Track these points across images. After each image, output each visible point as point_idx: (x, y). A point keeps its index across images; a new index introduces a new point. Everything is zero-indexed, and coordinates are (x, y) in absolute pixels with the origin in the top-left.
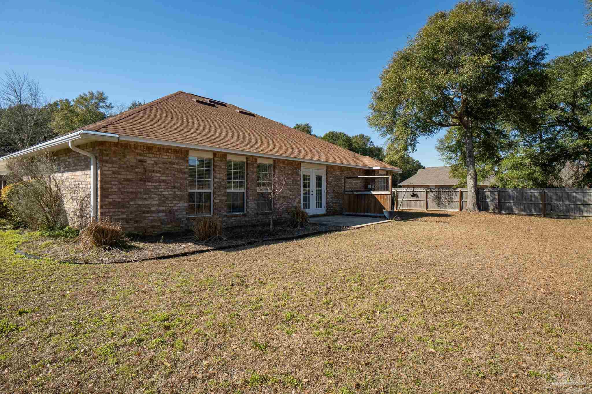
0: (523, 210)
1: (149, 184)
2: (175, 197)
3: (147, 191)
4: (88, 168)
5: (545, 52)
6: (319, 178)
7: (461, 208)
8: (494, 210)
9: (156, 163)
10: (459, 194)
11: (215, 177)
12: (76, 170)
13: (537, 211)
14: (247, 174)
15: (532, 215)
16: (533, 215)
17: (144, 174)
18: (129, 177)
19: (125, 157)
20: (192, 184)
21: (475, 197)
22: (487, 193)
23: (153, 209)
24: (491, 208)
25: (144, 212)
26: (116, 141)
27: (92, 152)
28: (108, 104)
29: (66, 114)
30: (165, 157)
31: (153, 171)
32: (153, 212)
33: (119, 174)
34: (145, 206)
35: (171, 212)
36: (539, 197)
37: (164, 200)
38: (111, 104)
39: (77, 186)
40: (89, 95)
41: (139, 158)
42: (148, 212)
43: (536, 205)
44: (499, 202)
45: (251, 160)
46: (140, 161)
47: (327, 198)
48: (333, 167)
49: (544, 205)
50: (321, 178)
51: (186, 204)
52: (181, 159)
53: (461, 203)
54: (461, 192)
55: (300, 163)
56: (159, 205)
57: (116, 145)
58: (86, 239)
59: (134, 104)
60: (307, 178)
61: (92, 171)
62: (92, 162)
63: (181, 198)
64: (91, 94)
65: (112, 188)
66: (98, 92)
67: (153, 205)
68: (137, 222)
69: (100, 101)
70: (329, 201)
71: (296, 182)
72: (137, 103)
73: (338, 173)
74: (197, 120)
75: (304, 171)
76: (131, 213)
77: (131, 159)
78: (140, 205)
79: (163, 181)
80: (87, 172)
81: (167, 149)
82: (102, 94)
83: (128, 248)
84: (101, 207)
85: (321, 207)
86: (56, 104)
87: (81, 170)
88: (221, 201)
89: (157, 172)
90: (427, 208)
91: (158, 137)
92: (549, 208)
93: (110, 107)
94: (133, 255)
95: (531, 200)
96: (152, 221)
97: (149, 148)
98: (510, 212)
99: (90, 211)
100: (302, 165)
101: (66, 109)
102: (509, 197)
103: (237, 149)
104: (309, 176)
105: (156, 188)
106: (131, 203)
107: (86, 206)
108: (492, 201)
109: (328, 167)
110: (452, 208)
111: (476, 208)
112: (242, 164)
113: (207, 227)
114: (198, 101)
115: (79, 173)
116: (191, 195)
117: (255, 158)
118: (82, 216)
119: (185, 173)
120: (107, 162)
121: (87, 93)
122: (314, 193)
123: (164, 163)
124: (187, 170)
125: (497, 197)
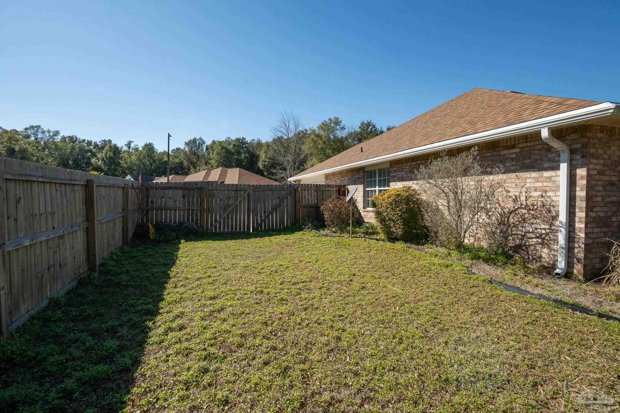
28: (342, 126)
38: (344, 126)
40: (328, 121)
59: (362, 124)
62: (563, 158)
64: (330, 120)
66: (335, 118)
69: (336, 125)
82: (338, 119)
93: (343, 129)
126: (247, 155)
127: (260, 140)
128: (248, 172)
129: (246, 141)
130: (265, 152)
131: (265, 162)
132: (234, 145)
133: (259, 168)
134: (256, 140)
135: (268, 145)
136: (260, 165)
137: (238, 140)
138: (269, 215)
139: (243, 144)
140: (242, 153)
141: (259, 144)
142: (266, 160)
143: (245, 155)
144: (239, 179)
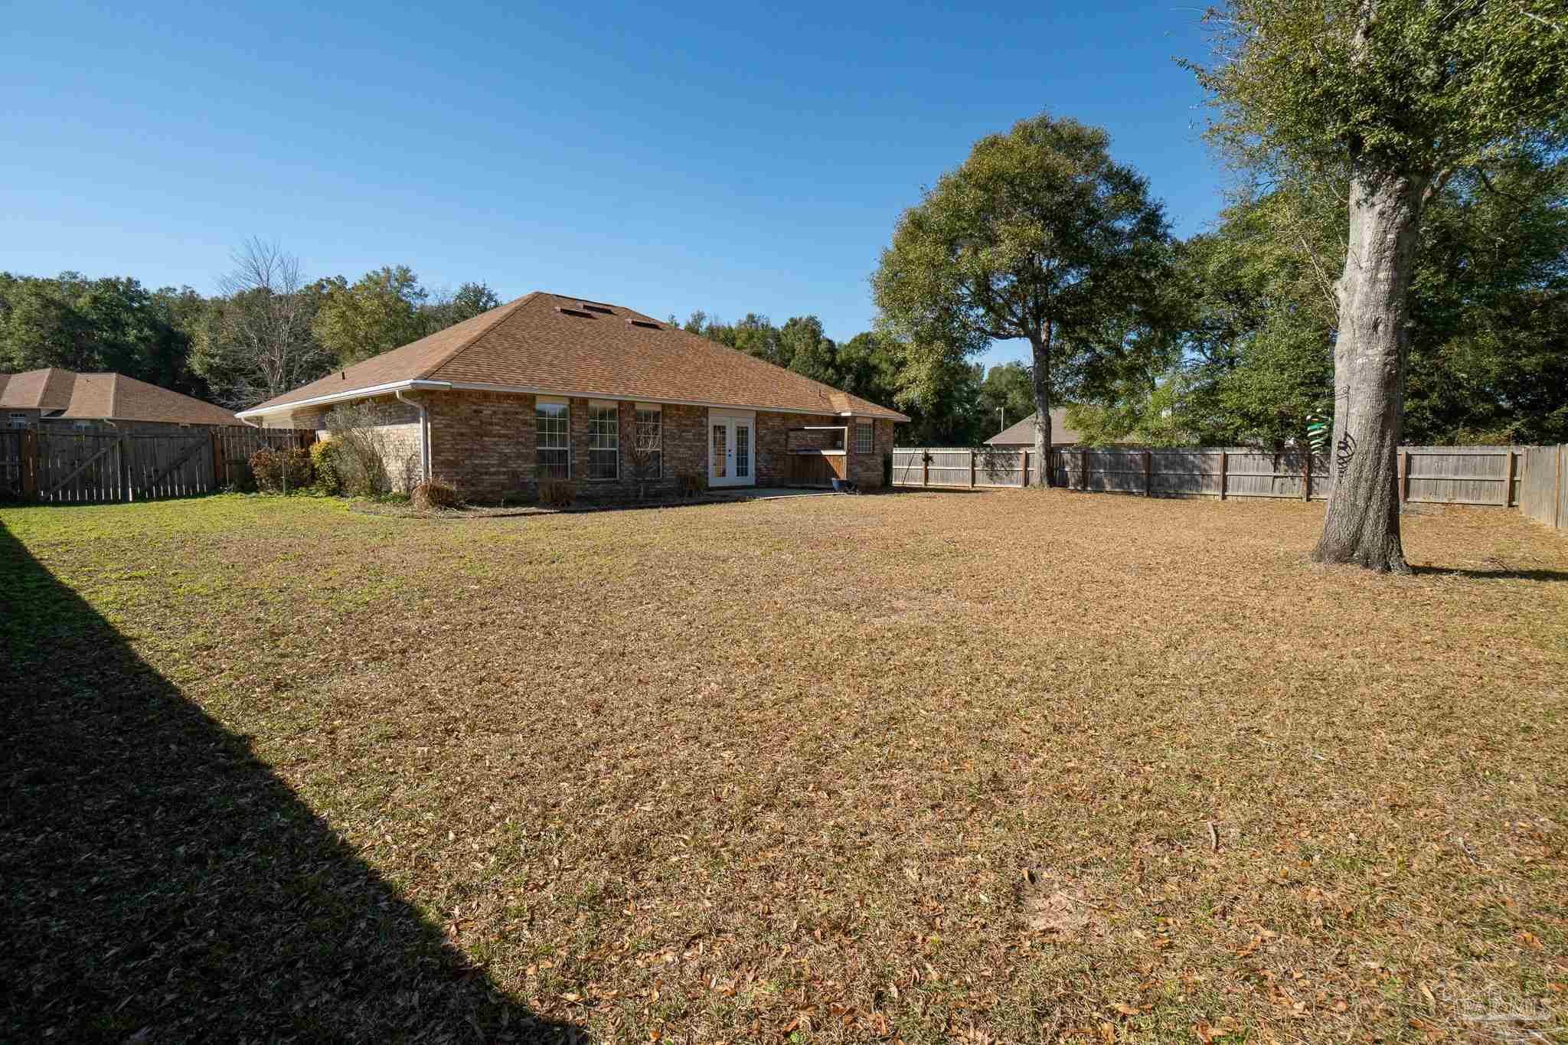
0: (1120, 486)
1: (486, 439)
2: (519, 456)
3: (484, 448)
4: (415, 420)
5: (1161, 212)
6: (742, 432)
7: (1026, 482)
8: (1075, 485)
9: (495, 412)
10: (1022, 458)
11: (572, 430)
12: (400, 423)
13: (1137, 486)
14: (621, 425)
15: (1131, 493)
16: (1133, 493)
17: (480, 427)
18: (463, 431)
19: (458, 407)
20: (540, 441)
21: (1044, 463)
22: (1067, 456)
23: (492, 470)
24: (1072, 481)
25: (481, 474)
26: (448, 389)
27: (420, 402)
28: (417, 290)
29: (344, 312)
30: (506, 405)
31: (491, 424)
32: (494, 474)
33: (452, 427)
34: (482, 466)
35: (515, 474)
36: (1141, 462)
37: (504, 459)
38: (421, 290)
39: (402, 443)
40: (382, 274)
41: (474, 407)
42: (486, 473)
43: (1137, 477)
44: (1084, 472)
45: (625, 407)
46: (475, 411)
47: (757, 461)
48: (767, 413)
49: (1149, 475)
50: (747, 432)
51: (533, 465)
52: (525, 406)
53: (1026, 472)
54: (1027, 455)
55: (706, 409)
56: (500, 465)
57: (446, 393)
58: (420, 499)
59: (466, 289)
60: (720, 429)
61: (421, 426)
62: (421, 413)
63: (526, 458)
64: (387, 271)
65: (443, 444)
66: (399, 267)
67: (493, 466)
68: (473, 485)
69: (403, 285)
70: (762, 465)
71: (702, 437)
72: (471, 285)
73: (777, 422)
74: (555, 348)
75: (713, 420)
76: (467, 474)
77: (465, 409)
78: (477, 465)
79: (505, 436)
80: (415, 425)
81: (508, 396)
82: (407, 271)
83: (467, 510)
84: (433, 466)
85: (746, 475)
86: (320, 286)
87: (407, 422)
88: (582, 462)
89: (497, 424)
90: (973, 482)
91: (496, 382)
92: (1155, 480)
93: (422, 294)
94: (470, 514)
95: (1130, 469)
96: (492, 484)
97: (486, 395)
98: (1099, 488)
99: (420, 470)
100: (710, 410)
101: (345, 304)
102: (1100, 463)
103: (602, 393)
104: (724, 427)
105: (495, 444)
106: (467, 462)
107: (414, 466)
108: (1073, 469)
109: (758, 413)
110: (1011, 482)
111: (1045, 482)
112: (612, 413)
113: (554, 491)
114: (563, 311)
115: (403, 427)
116: (541, 453)
117: (632, 404)
118: (410, 479)
119: (531, 425)
120: (438, 414)
121: (380, 271)
122: (734, 452)
123: (505, 413)
124: (534, 422)
125: (1080, 463)
126: (147, 332)
127: (193, 292)
128: (150, 386)
129: (141, 289)
130: (211, 329)
131: (213, 356)
132: (95, 299)
133: (191, 372)
134: (179, 291)
135: (220, 308)
136: (196, 364)
137: (110, 284)
138: (165, 476)
139: (132, 299)
140: (127, 324)
141: (191, 304)
142: (214, 351)
143: (141, 331)
144: (116, 401)
